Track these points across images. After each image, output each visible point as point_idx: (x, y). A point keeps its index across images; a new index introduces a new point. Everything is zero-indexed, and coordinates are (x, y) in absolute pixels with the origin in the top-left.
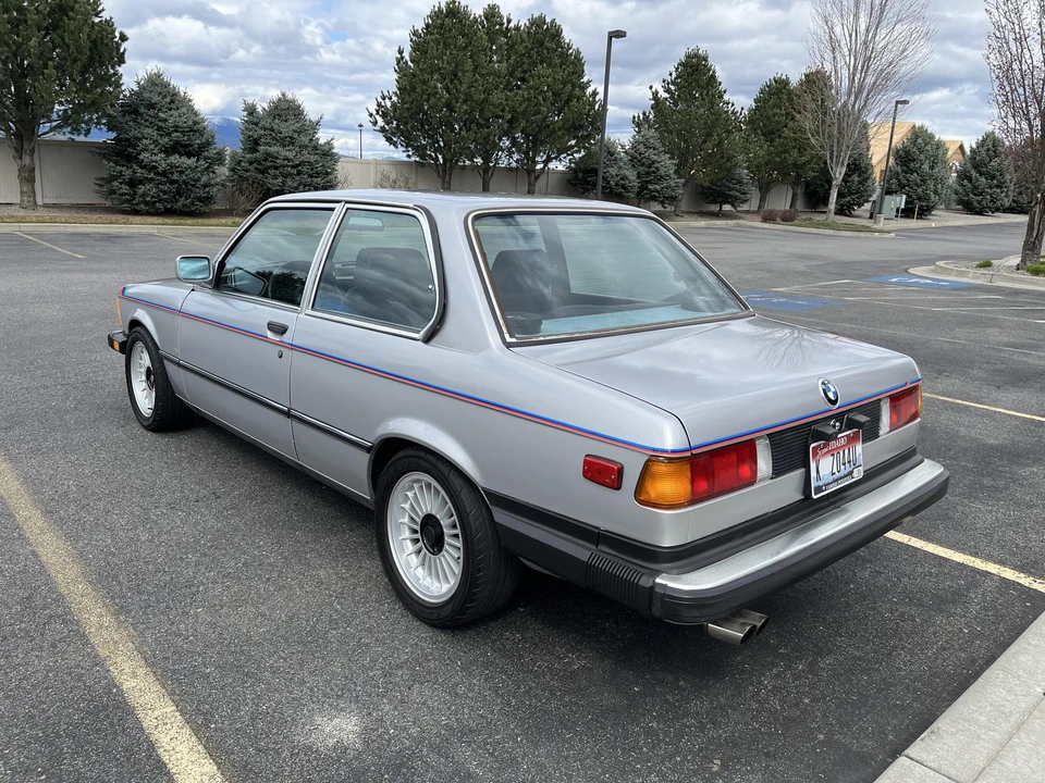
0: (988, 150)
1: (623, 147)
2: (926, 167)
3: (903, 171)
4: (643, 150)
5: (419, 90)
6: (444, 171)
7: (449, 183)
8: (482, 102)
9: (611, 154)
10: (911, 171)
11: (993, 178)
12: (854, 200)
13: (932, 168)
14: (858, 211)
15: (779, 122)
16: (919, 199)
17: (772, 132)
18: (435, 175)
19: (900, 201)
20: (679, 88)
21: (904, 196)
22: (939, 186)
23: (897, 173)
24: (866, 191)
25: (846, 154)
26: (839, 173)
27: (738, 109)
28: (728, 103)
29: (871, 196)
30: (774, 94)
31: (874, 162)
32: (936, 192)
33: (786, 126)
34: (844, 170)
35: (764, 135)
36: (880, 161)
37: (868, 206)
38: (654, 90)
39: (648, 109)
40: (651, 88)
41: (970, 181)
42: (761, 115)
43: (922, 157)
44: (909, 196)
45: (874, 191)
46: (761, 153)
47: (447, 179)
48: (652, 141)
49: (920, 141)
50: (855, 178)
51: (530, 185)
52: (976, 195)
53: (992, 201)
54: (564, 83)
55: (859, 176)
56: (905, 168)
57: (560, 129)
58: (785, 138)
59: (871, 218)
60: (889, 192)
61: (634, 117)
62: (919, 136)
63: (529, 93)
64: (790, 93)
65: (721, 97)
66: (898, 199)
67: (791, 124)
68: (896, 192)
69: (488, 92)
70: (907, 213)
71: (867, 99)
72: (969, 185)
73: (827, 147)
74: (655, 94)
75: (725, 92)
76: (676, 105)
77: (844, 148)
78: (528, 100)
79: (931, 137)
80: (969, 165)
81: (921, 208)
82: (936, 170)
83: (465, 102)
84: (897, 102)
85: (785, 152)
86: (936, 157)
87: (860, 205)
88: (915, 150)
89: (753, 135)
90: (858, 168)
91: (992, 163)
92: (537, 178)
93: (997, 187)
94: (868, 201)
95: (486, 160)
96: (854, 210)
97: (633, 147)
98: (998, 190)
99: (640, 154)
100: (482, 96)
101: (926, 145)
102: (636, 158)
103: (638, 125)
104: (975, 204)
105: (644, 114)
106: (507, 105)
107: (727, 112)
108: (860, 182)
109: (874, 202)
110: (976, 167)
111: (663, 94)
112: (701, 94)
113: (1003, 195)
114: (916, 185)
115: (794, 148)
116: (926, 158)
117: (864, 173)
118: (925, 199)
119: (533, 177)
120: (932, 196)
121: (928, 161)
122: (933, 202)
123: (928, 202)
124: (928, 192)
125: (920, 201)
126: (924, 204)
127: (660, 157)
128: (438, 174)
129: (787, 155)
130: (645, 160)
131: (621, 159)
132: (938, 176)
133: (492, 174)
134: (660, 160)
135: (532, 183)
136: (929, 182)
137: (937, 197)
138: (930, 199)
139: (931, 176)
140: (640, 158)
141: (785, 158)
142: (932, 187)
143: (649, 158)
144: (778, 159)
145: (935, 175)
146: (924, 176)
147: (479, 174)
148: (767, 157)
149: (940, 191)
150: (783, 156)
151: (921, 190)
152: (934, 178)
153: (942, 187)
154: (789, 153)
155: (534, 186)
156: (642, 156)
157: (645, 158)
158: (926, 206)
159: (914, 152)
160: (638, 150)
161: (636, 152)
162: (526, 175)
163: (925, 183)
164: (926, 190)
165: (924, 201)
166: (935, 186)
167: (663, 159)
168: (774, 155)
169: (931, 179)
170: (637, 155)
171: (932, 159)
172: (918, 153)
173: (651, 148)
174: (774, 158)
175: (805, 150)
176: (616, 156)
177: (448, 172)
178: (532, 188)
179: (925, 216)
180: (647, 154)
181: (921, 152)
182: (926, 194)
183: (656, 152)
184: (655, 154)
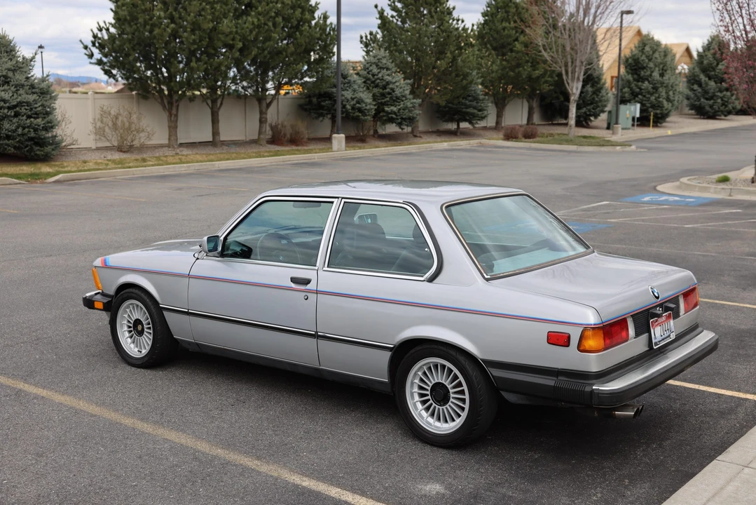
0: (714, 54)
2: (656, 75)
3: (634, 80)
4: (375, 70)
5: (141, 20)
6: (171, 103)
7: (176, 116)
8: (211, 31)
9: (344, 77)
10: (642, 79)
11: (722, 80)
12: (590, 111)
13: (662, 75)
14: (595, 122)
15: (509, 36)
16: (653, 107)
17: (503, 46)
18: (159, 108)
19: (635, 109)
21: (638, 106)
22: (671, 93)
23: (629, 81)
24: (601, 101)
25: (581, 69)
27: (469, 25)
28: (458, 20)
29: (605, 106)
30: (501, 8)
31: (605, 68)
32: (668, 100)
33: (517, 40)
34: (580, 84)
35: (495, 49)
36: (611, 67)
37: (604, 116)
38: (379, 8)
39: (375, 29)
40: (376, 6)
41: (700, 85)
42: (490, 29)
43: (651, 65)
44: (642, 105)
45: (608, 101)
46: (495, 68)
47: (174, 111)
48: (384, 61)
49: (647, 48)
51: (261, 113)
52: (707, 99)
53: (723, 104)
54: (293, 7)
55: (592, 86)
56: (635, 76)
57: (292, 54)
58: (518, 52)
59: (608, 128)
60: (623, 101)
61: (361, 38)
62: (646, 43)
63: (259, 20)
65: (450, 13)
66: (632, 108)
67: (522, 38)
68: (630, 101)
69: (217, 19)
70: (643, 121)
72: (700, 90)
73: (561, 63)
75: (454, 8)
76: (403, 22)
78: (259, 27)
79: (658, 44)
80: (697, 70)
81: (655, 115)
82: (666, 77)
83: (193, 31)
84: (623, 13)
85: (518, 65)
86: (665, 64)
87: (596, 116)
88: (644, 57)
89: (484, 50)
90: (592, 79)
91: (720, 67)
92: (269, 105)
93: (727, 90)
94: (603, 111)
95: (213, 89)
96: (591, 121)
97: (365, 69)
98: (729, 94)
99: (373, 75)
100: (211, 25)
101: (654, 52)
102: (369, 79)
103: (366, 45)
104: (707, 108)
105: (371, 33)
106: (237, 32)
107: (458, 29)
108: (594, 93)
109: (610, 112)
110: (704, 70)
111: (389, 13)
112: (430, 12)
113: (734, 97)
114: (649, 93)
115: (527, 61)
116: (656, 66)
117: (597, 83)
118: (659, 106)
119: (264, 105)
120: (665, 103)
121: (657, 69)
122: (666, 109)
123: (662, 110)
124: (661, 99)
125: (654, 109)
126: (658, 111)
127: (393, 78)
128: (164, 107)
129: (521, 69)
130: (378, 81)
131: (354, 81)
132: (669, 83)
133: (221, 104)
134: (394, 81)
135: (264, 111)
136: (660, 89)
137: (670, 104)
138: (664, 107)
139: (662, 83)
140: (373, 80)
141: (519, 72)
142: (664, 94)
143: (382, 79)
144: (512, 73)
145: (666, 82)
146: (655, 84)
147: (208, 104)
148: (500, 71)
149: (672, 98)
150: (517, 71)
151: (654, 98)
152: (665, 85)
153: (674, 94)
154: (523, 67)
155: (266, 114)
156: (376, 77)
157: (378, 79)
158: (661, 114)
159: (643, 60)
160: (371, 71)
161: (368, 73)
162: (256, 103)
163: (657, 90)
164: (659, 97)
165: (657, 109)
166: (667, 93)
167: (397, 79)
168: (507, 69)
169: (662, 86)
170: (370, 76)
171: (661, 66)
172: (647, 61)
173: (383, 68)
174: (507, 73)
175: (538, 63)
176: (349, 78)
177: (175, 104)
178: (264, 116)
179: (661, 123)
180: (380, 75)
181: (650, 60)
182: (659, 102)
183: (389, 72)
184: (388, 75)
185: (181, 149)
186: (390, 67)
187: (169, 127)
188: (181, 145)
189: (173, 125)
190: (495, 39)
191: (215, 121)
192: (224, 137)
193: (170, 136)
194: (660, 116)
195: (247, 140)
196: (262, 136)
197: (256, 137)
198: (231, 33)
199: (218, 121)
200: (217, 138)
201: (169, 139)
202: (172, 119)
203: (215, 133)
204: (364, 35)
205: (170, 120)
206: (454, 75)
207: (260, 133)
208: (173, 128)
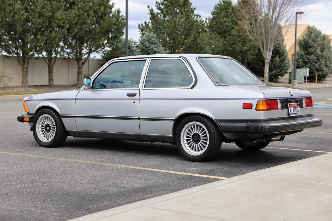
1: (135, 43)
2: (318, 51)
3: (305, 54)
4: (148, 45)
5: (7, 10)
6: (24, 61)
7: (27, 68)
8: (50, 17)
9: (129, 48)
10: (309, 54)
12: (278, 72)
13: (322, 51)
14: (281, 79)
15: (228, 26)
16: (317, 70)
17: (225, 32)
18: (17, 63)
19: (306, 72)
20: (166, 6)
21: (308, 69)
22: (328, 62)
23: (302, 55)
24: (285, 66)
25: (271, 44)
26: (268, 56)
27: (204, 19)
28: (198, 16)
29: (288, 69)
30: (223, 9)
31: (288, 48)
32: (326, 66)
33: (233, 28)
34: (271, 53)
35: (219, 34)
36: (291, 49)
37: (287, 76)
38: (150, 8)
39: (148, 21)
40: (149, 7)
42: (217, 23)
43: (315, 45)
44: (310, 69)
45: (289, 66)
46: (220, 45)
47: (26, 65)
48: (153, 39)
49: (313, 35)
50: (277, 59)
51: (79, 68)
54: (99, 5)
55: (280, 57)
56: (306, 52)
57: (98, 33)
58: (233, 35)
59: (290, 83)
60: (298, 67)
61: (139, 25)
62: (311, 32)
63: (79, 12)
64: (233, 9)
65: (192, 12)
66: (304, 71)
67: (236, 27)
68: (302, 67)
69: (54, 11)
70: (311, 79)
71: (279, 13)
73: (260, 41)
74: (152, 11)
75: (195, 9)
76: (164, 17)
77: (269, 41)
78: (79, 16)
79: (319, 33)
81: (319, 76)
82: (325, 52)
83: (39, 17)
84: (297, 13)
85: (234, 44)
86: (324, 45)
87: (282, 75)
88: (310, 41)
89: (213, 35)
90: (278, 52)
92: (83, 64)
94: (286, 73)
95: (49, 53)
96: (279, 78)
97: (142, 43)
99: (147, 47)
100: (50, 14)
101: (317, 37)
102: (144, 50)
103: (142, 30)
105: (145, 23)
106: (65, 19)
107: (197, 21)
108: (280, 61)
109: (290, 73)
111: (156, 11)
112: (181, 10)
114: (314, 62)
115: (239, 41)
116: (318, 45)
117: (282, 55)
118: (320, 70)
119: (81, 63)
120: (324, 68)
121: (319, 47)
122: (325, 72)
123: (323, 72)
124: (322, 66)
125: (318, 72)
126: (320, 73)
127: (159, 49)
128: (20, 63)
129: (236, 45)
130: (150, 51)
131: (135, 51)
132: (326, 56)
133: (55, 62)
134: (159, 51)
135: (81, 67)
136: (321, 60)
137: (328, 69)
138: (324, 71)
139: (322, 56)
140: (147, 50)
141: (234, 48)
142: (323, 62)
143: (152, 50)
144: (230, 48)
145: (324, 55)
146: (318, 56)
147: (46, 62)
148: (223, 47)
149: (329, 66)
150: (233, 46)
151: (317, 65)
152: (324, 57)
153: (330, 63)
154: (237, 45)
155: (82, 69)
156: (148, 48)
157: (150, 49)
158: (322, 74)
159: (310, 42)
160: (145, 45)
161: (144, 46)
162: (76, 63)
163: (319, 60)
164: (320, 65)
165: (320, 72)
166: (325, 62)
167: (161, 50)
168: (227, 46)
169: (322, 58)
170: (145, 48)
171: (322, 46)
172: (313, 42)
173: (153, 43)
174: (227, 48)
175: (246, 42)
176: (132, 49)
177: (27, 61)
178: (80, 70)
179: (322, 81)
180: (151, 47)
181: (314, 42)
182: (321, 67)
183: (156, 46)
184: (156, 47)
185: (30, 88)
186: (157, 43)
187: (23, 75)
188: (29, 86)
189: (25, 74)
190: (220, 28)
191: (50, 72)
192: (56, 82)
193: (23, 80)
194: (321, 76)
195: (70, 85)
196: (79, 82)
197: (75, 83)
198: (62, 19)
199: (53, 73)
200: (52, 82)
201: (22, 82)
202: (25, 70)
203: (51, 79)
204: (141, 24)
205: (23, 71)
206: (195, 48)
207: (78, 80)
208: (25, 76)
